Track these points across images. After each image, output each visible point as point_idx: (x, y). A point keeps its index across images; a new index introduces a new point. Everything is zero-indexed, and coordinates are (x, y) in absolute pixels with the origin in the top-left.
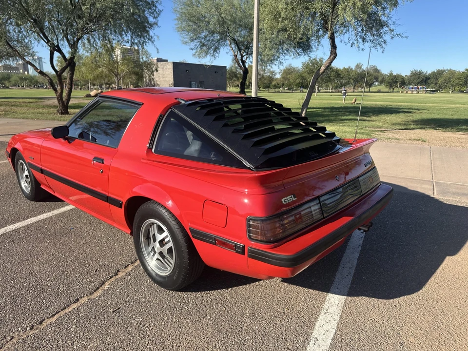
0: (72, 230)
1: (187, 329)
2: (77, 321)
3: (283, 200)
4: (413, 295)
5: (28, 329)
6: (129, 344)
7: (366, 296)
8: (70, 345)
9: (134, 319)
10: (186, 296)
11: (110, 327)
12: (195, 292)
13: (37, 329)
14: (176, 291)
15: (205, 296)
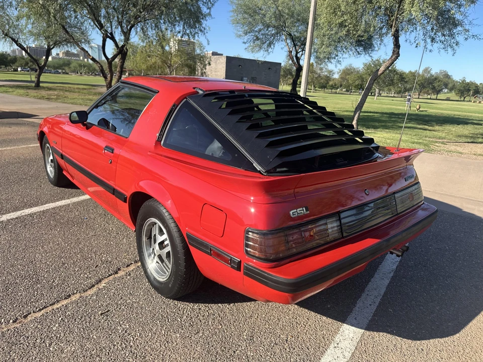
0: (85, 220)
1: (174, 345)
2: (62, 319)
3: (291, 212)
4: (447, 338)
5: (11, 321)
6: (107, 354)
7: (388, 332)
8: (48, 345)
9: (121, 326)
10: (182, 306)
11: (93, 332)
12: (193, 303)
13: (20, 323)
14: (173, 299)
15: (202, 308)
